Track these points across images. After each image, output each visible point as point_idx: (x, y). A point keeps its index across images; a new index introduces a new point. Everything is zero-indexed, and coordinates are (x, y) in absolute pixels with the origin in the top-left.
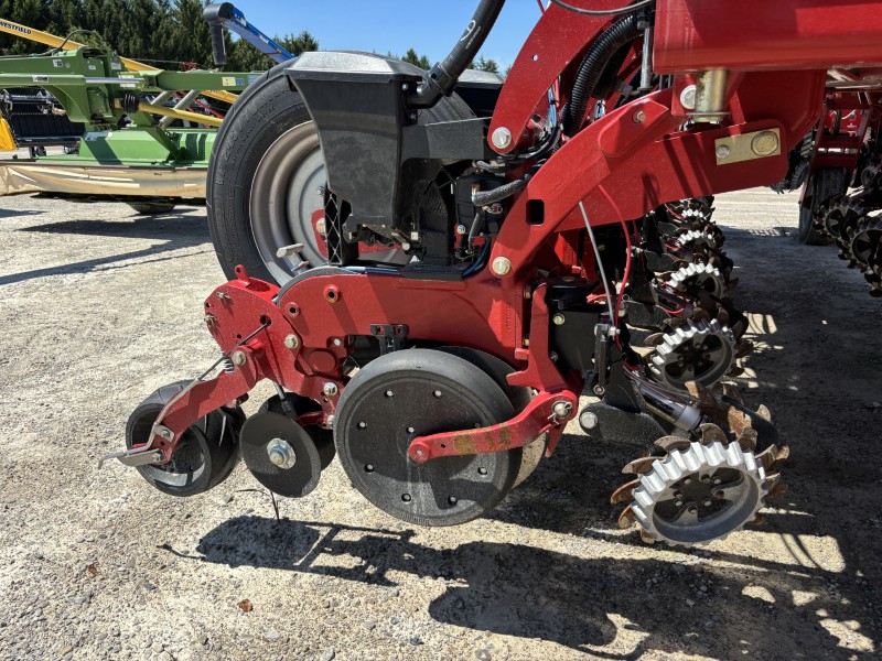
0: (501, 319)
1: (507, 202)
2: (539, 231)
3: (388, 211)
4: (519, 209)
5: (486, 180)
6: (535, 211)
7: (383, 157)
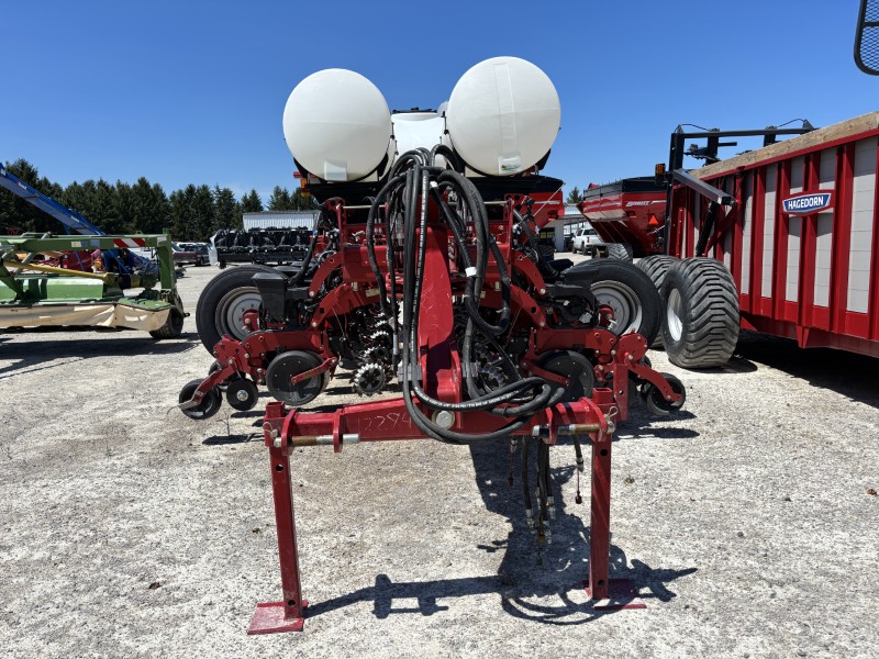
0: (314, 340)
1: (314, 309)
2: (323, 315)
3: (282, 313)
4: (318, 310)
5: (308, 304)
6: (322, 311)
7: (281, 300)
